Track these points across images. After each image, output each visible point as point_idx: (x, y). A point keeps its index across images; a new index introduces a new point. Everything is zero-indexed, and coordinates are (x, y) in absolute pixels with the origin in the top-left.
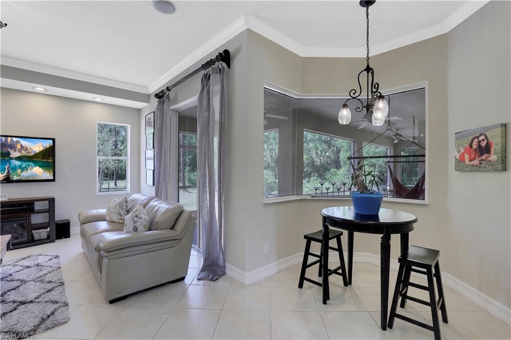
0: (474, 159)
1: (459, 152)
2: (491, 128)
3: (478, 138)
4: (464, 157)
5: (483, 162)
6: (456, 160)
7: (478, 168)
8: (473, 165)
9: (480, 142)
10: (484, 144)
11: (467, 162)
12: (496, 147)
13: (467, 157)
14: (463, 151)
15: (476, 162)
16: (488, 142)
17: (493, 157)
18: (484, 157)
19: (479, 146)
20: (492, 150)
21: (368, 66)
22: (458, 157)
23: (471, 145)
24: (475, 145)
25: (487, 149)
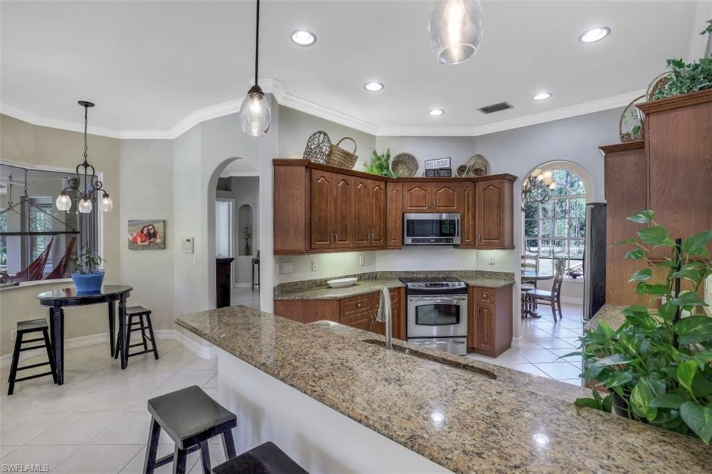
0: (145, 241)
1: (132, 235)
2: (157, 222)
3: (148, 227)
4: (136, 239)
5: (152, 244)
6: (129, 241)
7: (147, 247)
8: (144, 246)
9: (149, 230)
10: (152, 231)
11: (139, 243)
12: (160, 234)
13: (139, 240)
14: (135, 235)
15: (146, 243)
16: (154, 232)
17: (158, 241)
18: (152, 240)
19: (149, 233)
20: (158, 236)
21: (86, 162)
22: (131, 238)
23: (142, 231)
24: (145, 232)
25: (154, 235)
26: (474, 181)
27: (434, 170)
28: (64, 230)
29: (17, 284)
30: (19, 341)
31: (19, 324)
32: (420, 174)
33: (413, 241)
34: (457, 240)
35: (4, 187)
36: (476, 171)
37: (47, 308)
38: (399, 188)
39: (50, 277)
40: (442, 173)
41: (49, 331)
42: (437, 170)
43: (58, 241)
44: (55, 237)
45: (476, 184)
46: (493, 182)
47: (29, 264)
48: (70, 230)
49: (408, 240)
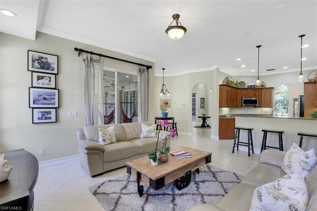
0: (165, 105)
1: (161, 104)
2: (168, 100)
10: (167, 102)
12: (169, 103)
13: (163, 105)
17: (168, 105)
21: (163, 84)
23: (164, 102)
24: (165, 102)
25: (167, 104)
26: (262, 89)
27: (250, 86)
32: (246, 87)
33: (245, 105)
34: (257, 105)
36: (262, 86)
38: (241, 91)
40: (252, 87)
42: (251, 86)
45: (263, 90)
46: (268, 89)
49: (243, 105)
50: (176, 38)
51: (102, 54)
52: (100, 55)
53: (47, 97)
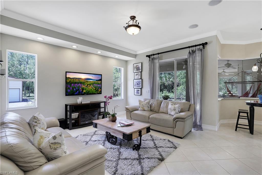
28: (257, 81)
29: (239, 98)
30: (239, 116)
31: (239, 110)
35: (236, 68)
37: (249, 106)
39: (251, 97)
41: (249, 114)
43: (254, 86)
44: (253, 84)
47: (244, 93)
48: (259, 81)
50: (133, 34)
51: (159, 53)
52: (158, 54)
53: (138, 83)
